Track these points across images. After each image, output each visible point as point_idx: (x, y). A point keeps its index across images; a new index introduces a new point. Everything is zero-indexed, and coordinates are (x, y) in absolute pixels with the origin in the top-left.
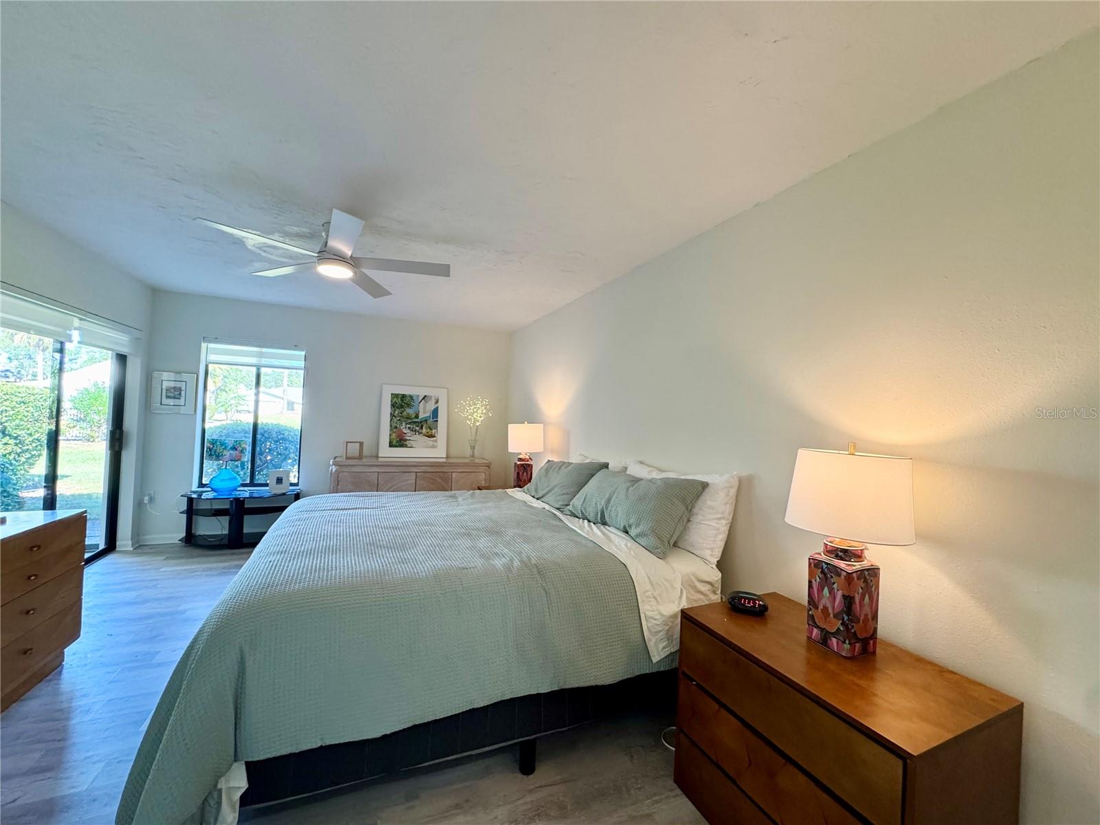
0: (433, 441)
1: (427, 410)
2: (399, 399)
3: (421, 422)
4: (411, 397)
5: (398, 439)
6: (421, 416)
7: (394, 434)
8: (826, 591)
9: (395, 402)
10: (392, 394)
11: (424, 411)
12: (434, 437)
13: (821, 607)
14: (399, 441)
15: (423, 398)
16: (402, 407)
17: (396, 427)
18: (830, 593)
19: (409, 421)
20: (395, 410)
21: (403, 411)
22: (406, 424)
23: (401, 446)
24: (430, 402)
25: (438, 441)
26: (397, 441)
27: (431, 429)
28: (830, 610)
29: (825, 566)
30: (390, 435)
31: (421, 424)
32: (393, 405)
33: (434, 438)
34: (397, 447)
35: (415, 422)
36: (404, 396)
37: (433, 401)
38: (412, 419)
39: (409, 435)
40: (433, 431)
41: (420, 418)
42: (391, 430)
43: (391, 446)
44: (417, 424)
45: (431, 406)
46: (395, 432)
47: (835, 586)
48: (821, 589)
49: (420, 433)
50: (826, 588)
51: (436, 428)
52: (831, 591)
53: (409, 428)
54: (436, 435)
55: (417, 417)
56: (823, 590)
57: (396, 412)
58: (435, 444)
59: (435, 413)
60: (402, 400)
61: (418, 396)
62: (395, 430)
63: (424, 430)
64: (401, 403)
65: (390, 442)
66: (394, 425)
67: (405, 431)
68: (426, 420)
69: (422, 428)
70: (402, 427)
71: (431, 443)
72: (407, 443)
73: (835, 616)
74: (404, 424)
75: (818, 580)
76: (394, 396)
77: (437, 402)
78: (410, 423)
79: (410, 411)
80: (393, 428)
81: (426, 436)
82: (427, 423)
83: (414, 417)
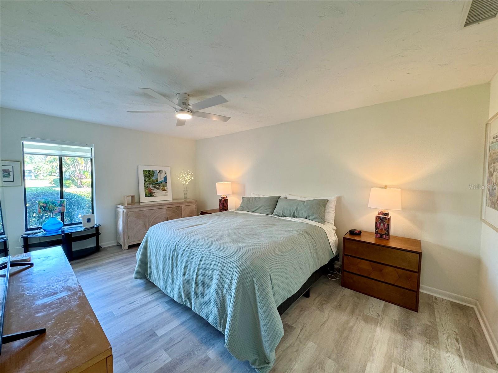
0: (165, 192)
1: (162, 178)
2: (148, 173)
4: (153, 171)
6: (159, 180)
7: (147, 191)
8: (382, 224)
9: (146, 174)
10: (144, 170)
11: (160, 178)
12: (166, 190)
13: (380, 228)
14: (150, 194)
15: (159, 172)
16: (149, 176)
17: (147, 187)
18: (383, 224)
19: (154, 183)
21: (150, 179)
22: (152, 185)
23: (151, 196)
24: (162, 174)
25: (168, 192)
26: (149, 194)
27: (164, 187)
28: (383, 229)
29: (382, 218)
30: (145, 191)
31: (159, 184)
32: (145, 176)
34: (149, 196)
35: (156, 184)
36: (149, 171)
37: (164, 173)
38: (155, 182)
39: (154, 190)
40: (165, 188)
42: (145, 188)
43: (146, 196)
45: (163, 176)
47: (385, 222)
48: (380, 224)
49: (159, 189)
50: (382, 223)
51: (167, 186)
52: (384, 224)
53: (154, 187)
55: (157, 181)
56: (381, 224)
57: (147, 179)
58: (167, 194)
59: (165, 178)
60: (149, 173)
61: (156, 171)
62: (147, 188)
63: (161, 188)
64: (149, 174)
65: (145, 195)
66: (146, 186)
67: (152, 188)
69: (160, 187)
70: (150, 187)
71: (165, 194)
72: (154, 194)
73: (385, 230)
74: (151, 185)
75: (379, 222)
76: (145, 171)
77: (166, 173)
78: (154, 184)
80: (146, 187)
81: (162, 190)
82: (162, 184)
83: (155, 181)
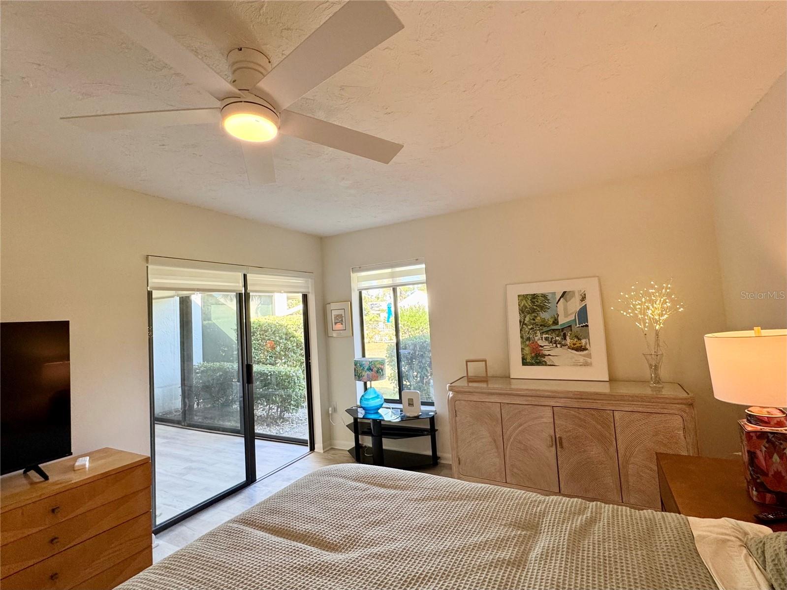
0: (584, 356)
1: (570, 312)
2: (529, 302)
3: (563, 329)
4: (544, 296)
5: (533, 355)
6: (562, 320)
7: (527, 349)
9: (524, 305)
10: (519, 296)
11: (566, 314)
12: (587, 349)
14: (535, 358)
15: (562, 296)
16: (534, 311)
17: (529, 339)
19: (545, 329)
20: (525, 317)
21: (536, 317)
22: (542, 333)
23: (539, 363)
24: (572, 301)
25: (593, 356)
26: (532, 358)
27: (580, 339)
30: (522, 349)
31: (563, 332)
32: (522, 311)
33: (585, 352)
34: (532, 364)
35: (554, 330)
36: (534, 297)
37: (578, 298)
38: (549, 326)
39: (547, 348)
40: (583, 341)
41: (559, 324)
42: (522, 343)
43: (525, 363)
44: (557, 332)
45: (575, 306)
46: (528, 346)
49: (563, 345)
51: (587, 336)
53: (546, 339)
54: (588, 346)
55: (556, 322)
57: (527, 319)
58: (589, 360)
59: (583, 314)
60: (534, 303)
61: (554, 294)
62: (527, 343)
63: (569, 341)
64: (532, 306)
65: (523, 359)
66: (526, 336)
67: (540, 343)
68: (570, 326)
69: (565, 339)
70: (536, 338)
71: (582, 360)
72: (546, 359)
74: (539, 334)
76: (523, 297)
77: (583, 298)
78: (547, 332)
79: (545, 316)
80: (525, 340)
81: (573, 349)
82: (571, 331)
83: (551, 323)
